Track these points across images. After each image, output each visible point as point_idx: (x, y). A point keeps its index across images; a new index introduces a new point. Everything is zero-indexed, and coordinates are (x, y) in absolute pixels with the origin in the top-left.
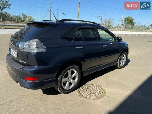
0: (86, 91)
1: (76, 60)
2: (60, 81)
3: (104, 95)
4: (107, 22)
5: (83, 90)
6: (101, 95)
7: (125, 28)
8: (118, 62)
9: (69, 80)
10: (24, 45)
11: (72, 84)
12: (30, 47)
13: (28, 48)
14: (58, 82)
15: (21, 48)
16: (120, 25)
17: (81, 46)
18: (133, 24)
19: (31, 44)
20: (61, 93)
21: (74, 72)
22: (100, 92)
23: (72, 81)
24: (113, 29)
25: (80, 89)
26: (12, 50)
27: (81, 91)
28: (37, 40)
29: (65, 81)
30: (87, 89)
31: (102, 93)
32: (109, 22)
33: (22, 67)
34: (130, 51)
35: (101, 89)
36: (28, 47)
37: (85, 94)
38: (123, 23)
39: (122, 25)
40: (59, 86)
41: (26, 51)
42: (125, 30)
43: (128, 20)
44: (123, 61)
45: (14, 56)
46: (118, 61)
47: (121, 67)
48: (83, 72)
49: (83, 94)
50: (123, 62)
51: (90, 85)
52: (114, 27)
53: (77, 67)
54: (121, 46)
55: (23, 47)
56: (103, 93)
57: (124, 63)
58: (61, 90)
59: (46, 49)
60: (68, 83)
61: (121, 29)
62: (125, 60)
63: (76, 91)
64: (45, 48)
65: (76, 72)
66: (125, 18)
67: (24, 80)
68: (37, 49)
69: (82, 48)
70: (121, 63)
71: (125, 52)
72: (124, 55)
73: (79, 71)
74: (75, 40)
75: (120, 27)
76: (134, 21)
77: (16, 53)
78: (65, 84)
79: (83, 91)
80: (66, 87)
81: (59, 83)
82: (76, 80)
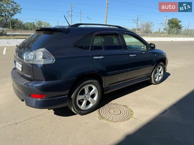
0: (108, 112)
1: (94, 73)
2: (74, 98)
3: (130, 117)
4: (144, 27)
5: (104, 110)
6: (127, 116)
7: (169, 33)
8: (152, 76)
9: (85, 98)
10: (28, 56)
11: (90, 103)
12: (35, 58)
13: (33, 60)
14: (72, 100)
15: (25, 60)
16: (162, 30)
17: (100, 56)
18: (180, 27)
19: (37, 54)
20: (76, 114)
21: (93, 89)
22: (126, 113)
23: (90, 99)
24: (153, 35)
25: (101, 110)
26: (17, 63)
27: (102, 112)
28: (43, 49)
29: (82, 100)
30: (109, 110)
31: (128, 115)
32: (148, 26)
33: (28, 82)
34: (169, 62)
35: (128, 109)
36: (33, 58)
37: (107, 115)
38: (166, 27)
39: (165, 29)
40: (73, 106)
41: (31, 62)
42: (169, 36)
43: (172, 23)
44: (159, 74)
45: (19, 69)
46: (153, 74)
47: (157, 83)
48: (104, 88)
49: (105, 115)
50: (159, 76)
51: (114, 104)
52: (154, 33)
53: (95, 81)
54: (156, 55)
55: (28, 58)
56: (130, 115)
57: (160, 78)
58: (76, 110)
59: (55, 60)
60: (84, 102)
61: (163, 35)
62: (162, 73)
63: (96, 112)
64: (53, 59)
65: (94, 88)
66: (169, 20)
67: (30, 98)
68: (44, 60)
69: (101, 58)
70: (157, 76)
71: (162, 63)
72: (160, 66)
73: (98, 87)
74: (92, 49)
75: (163, 33)
76: (180, 24)
77: (21, 66)
78: (81, 103)
79: (104, 112)
80: (83, 107)
81: (73, 102)
82: (95, 98)
